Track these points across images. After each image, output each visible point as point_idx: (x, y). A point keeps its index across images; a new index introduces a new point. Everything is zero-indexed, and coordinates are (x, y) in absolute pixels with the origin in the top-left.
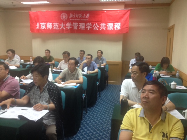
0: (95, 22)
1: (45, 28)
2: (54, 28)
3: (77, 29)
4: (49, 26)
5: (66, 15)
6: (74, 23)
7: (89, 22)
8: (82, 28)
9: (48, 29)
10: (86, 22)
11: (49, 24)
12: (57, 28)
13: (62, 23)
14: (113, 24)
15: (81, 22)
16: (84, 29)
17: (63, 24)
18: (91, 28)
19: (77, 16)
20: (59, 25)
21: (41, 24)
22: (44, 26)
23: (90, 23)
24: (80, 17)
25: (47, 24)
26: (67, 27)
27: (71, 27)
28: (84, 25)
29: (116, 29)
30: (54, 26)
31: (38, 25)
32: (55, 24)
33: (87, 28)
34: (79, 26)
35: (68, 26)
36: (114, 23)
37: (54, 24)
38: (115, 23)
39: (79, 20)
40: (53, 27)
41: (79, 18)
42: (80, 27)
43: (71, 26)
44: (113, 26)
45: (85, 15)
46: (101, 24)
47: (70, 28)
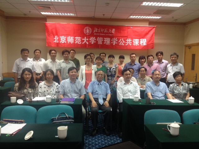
0: (121, 38)
1: (66, 42)
2: (76, 43)
3: (101, 44)
4: (71, 40)
6: (98, 38)
7: (115, 37)
8: (107, 43)
9: (68, 43)
10: (111, 37)
11: (71, 38)
12: (79, 42)
13: (85, 37)
14: (138, 40)
15: (106, 38)
16: (110, 44)
18: (117, 43)
19: (102, 30)
20: (81, 39)
21: (60, 37)
22: (64, 39)
24: (105, 32)
25: (68, 38)
26: (90, 42)
28: (110, 40)
29: (141, 45)
30: (75, 41)
31: (56, 38)
32: (77, 38)
33: (112, 43)
34: (104, 40)
35: (92, 41)
37: (75, 38)
38: (140, 38)
39: (104, 35)
43: (95, 41)
44: (138, 41)
45: (110, 31)
46: (127, 39)
47: (94, 43)
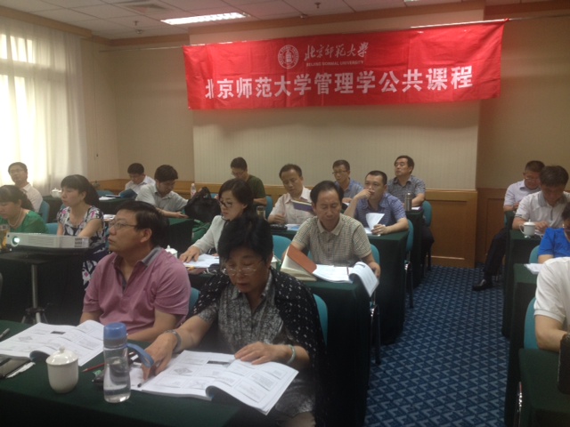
0: (385, 69)
1: (232, 95)
2: (258, 95)
3: (327, 92)
4: (244, 87)
5: (295, 50)
6: (318, 75)
7: (368, 68)
8: (344, 90)
9: (239, 96)
10: (356, 71)
11: (244, 82)
12: (267, 93)
13: (283, 77)
14: (445, 70)
15: (340, 72)
16: (352, 92)
17: (286, 80)
18: (374, 86)
19: (329, 52)
20: (272, 84)
21: (219, 82)
22: (228, 88)
23: (371, 72)
24: (337, 55)
25: (238, 82)
26: (295, 89)
27: (309, 88)
28: (352, 78)
29: (455, 87)
30: (257, 89)
31: (210, 86)
32: (260, 80)
33: (358, 87)
34: (336, 82)
35: (300, 86)
36: (449, 66)
37: (257, 81)
38: (454, 66)
39: (336, 64)
40: (254, 91)
41: (334, 59)
42: (338, 84)
43: (308, 85)
44: (445, 76)
45: (353, 49)
46: (407, 73)
47: (305, 91)
